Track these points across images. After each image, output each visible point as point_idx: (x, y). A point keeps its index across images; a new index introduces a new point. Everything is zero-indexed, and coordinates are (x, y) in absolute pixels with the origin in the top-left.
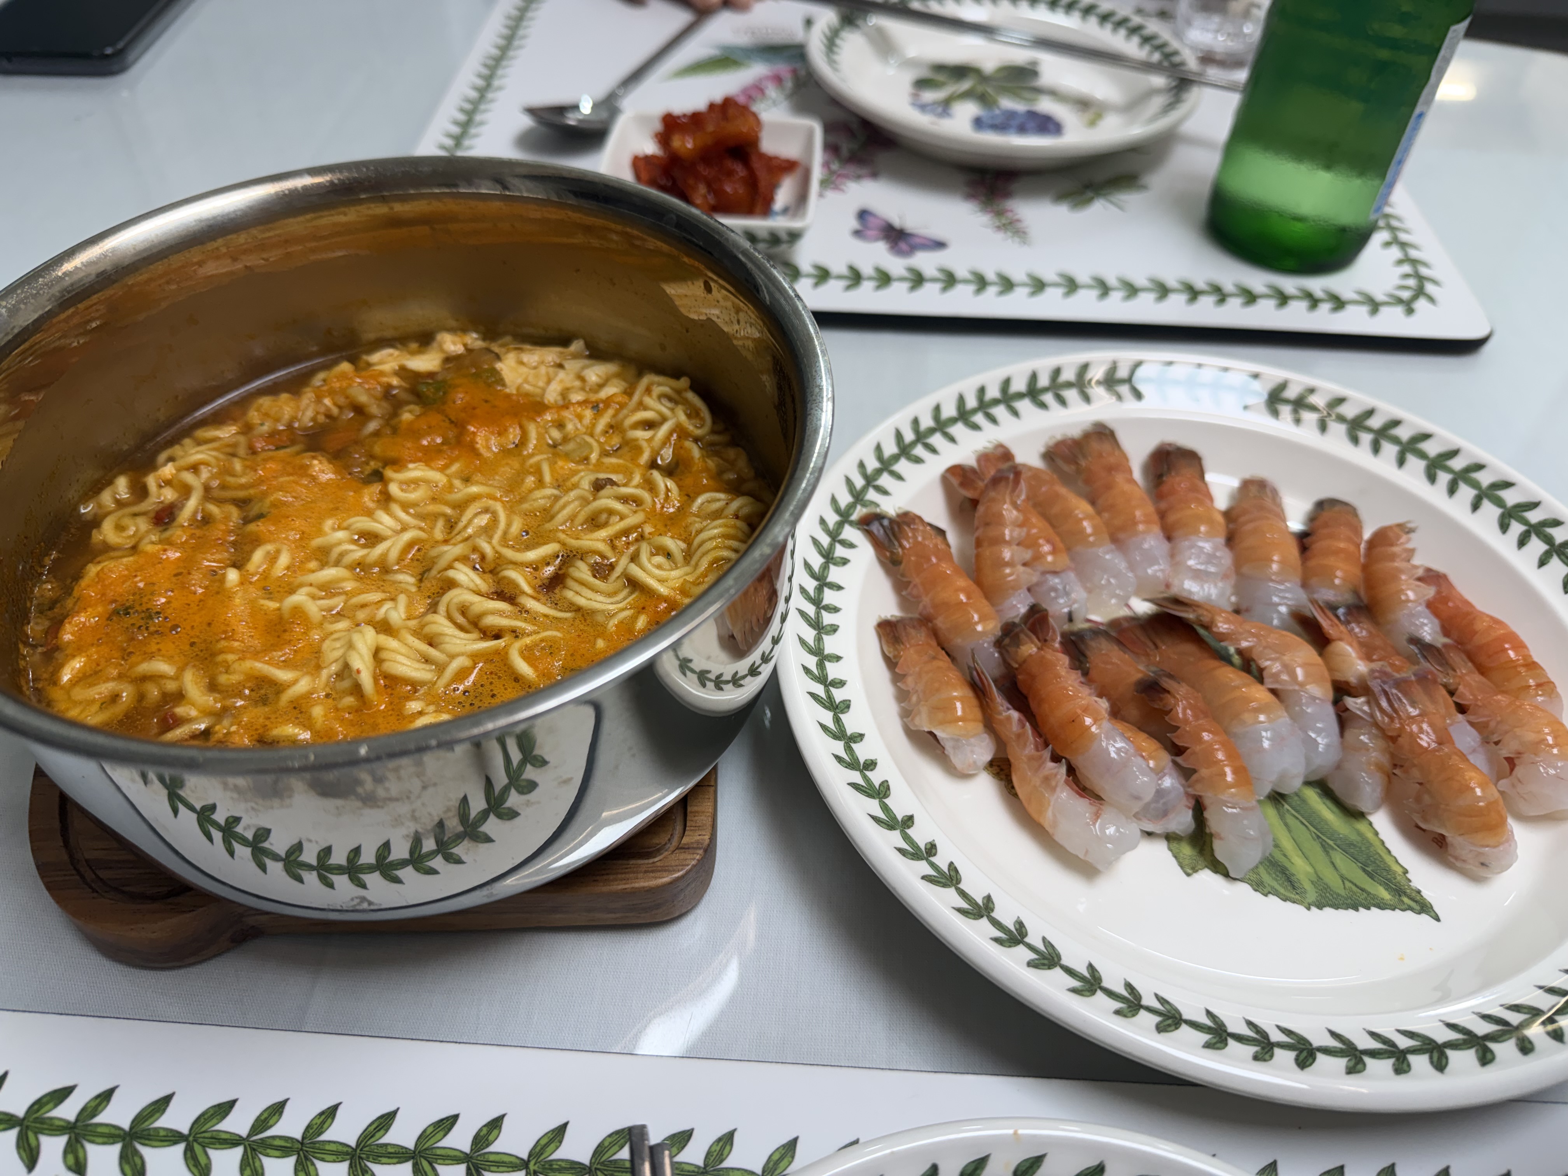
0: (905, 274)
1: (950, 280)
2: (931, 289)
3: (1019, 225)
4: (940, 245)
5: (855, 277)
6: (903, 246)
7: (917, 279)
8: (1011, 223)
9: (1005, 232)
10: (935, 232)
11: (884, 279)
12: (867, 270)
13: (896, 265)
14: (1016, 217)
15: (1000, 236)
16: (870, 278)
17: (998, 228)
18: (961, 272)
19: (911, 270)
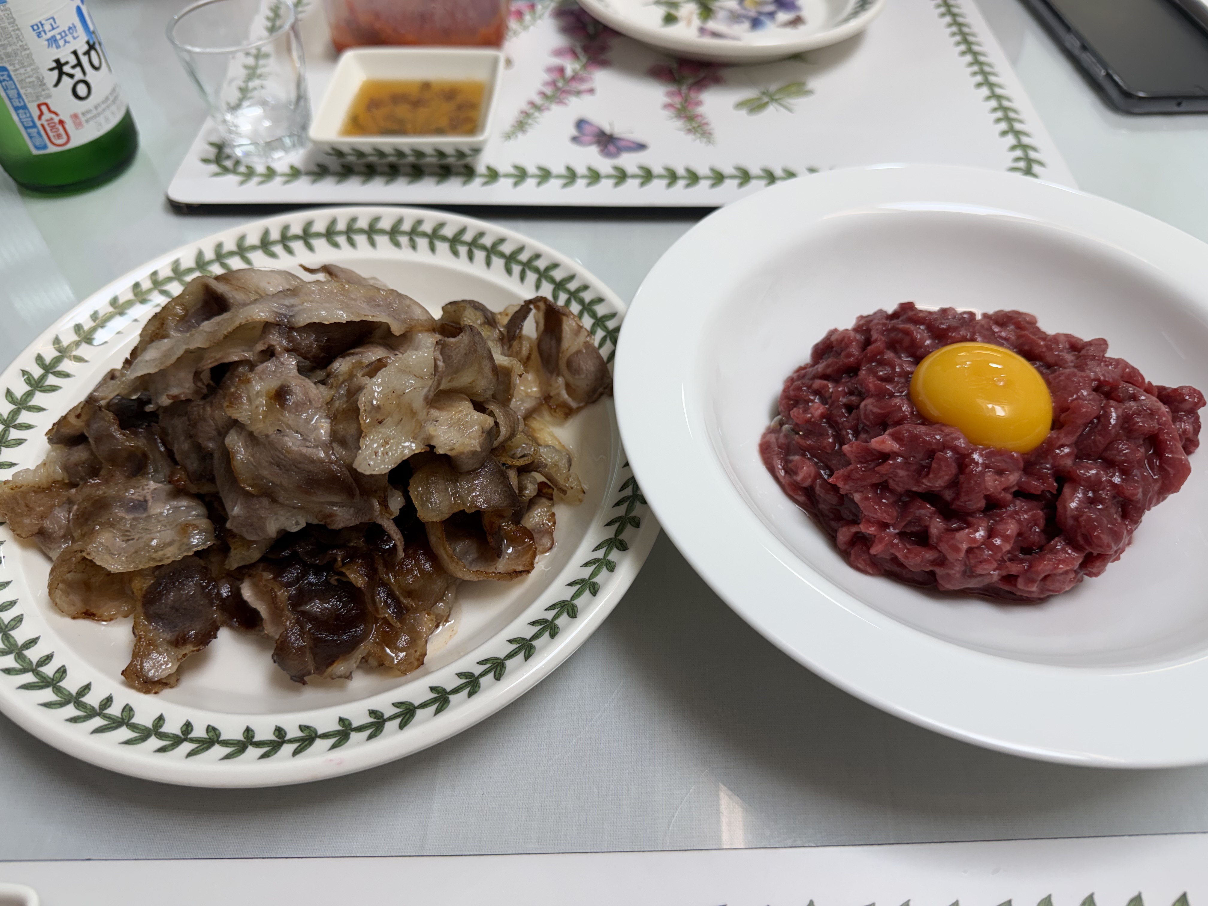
0: (612, 172)
1: (647, 176)
2: (632, 184)
3: (706, 128)
4: (641, 147)
5: (571, 176)
6: (612, 148)
7: (621, 176)
8: (699, 126)
9: (695, 134)
10: (637, 136)
11: (594, 177)
12: (581, 170)
13: (605, 165)
14: (704, 121)
15: (691, 137)
16: (583, 177)
17: (689, 131)
18: (657, 169)
19: (616, 168)
